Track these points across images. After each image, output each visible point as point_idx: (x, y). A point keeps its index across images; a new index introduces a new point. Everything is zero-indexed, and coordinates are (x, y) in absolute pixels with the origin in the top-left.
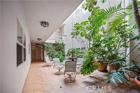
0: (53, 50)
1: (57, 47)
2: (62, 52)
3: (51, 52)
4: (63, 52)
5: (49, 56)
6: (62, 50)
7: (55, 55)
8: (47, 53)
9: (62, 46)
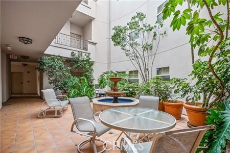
0: (67, 74)
1: (74, 67)
2: (87, 78)
3: (61, 77)
4: (90, 79)
5: (56, 86)
6: (87, 73)
7: (70, 84)
8: (51, 79)
9: (87, 66)
